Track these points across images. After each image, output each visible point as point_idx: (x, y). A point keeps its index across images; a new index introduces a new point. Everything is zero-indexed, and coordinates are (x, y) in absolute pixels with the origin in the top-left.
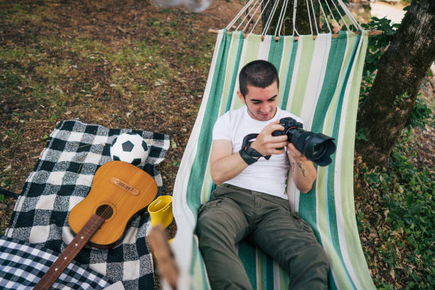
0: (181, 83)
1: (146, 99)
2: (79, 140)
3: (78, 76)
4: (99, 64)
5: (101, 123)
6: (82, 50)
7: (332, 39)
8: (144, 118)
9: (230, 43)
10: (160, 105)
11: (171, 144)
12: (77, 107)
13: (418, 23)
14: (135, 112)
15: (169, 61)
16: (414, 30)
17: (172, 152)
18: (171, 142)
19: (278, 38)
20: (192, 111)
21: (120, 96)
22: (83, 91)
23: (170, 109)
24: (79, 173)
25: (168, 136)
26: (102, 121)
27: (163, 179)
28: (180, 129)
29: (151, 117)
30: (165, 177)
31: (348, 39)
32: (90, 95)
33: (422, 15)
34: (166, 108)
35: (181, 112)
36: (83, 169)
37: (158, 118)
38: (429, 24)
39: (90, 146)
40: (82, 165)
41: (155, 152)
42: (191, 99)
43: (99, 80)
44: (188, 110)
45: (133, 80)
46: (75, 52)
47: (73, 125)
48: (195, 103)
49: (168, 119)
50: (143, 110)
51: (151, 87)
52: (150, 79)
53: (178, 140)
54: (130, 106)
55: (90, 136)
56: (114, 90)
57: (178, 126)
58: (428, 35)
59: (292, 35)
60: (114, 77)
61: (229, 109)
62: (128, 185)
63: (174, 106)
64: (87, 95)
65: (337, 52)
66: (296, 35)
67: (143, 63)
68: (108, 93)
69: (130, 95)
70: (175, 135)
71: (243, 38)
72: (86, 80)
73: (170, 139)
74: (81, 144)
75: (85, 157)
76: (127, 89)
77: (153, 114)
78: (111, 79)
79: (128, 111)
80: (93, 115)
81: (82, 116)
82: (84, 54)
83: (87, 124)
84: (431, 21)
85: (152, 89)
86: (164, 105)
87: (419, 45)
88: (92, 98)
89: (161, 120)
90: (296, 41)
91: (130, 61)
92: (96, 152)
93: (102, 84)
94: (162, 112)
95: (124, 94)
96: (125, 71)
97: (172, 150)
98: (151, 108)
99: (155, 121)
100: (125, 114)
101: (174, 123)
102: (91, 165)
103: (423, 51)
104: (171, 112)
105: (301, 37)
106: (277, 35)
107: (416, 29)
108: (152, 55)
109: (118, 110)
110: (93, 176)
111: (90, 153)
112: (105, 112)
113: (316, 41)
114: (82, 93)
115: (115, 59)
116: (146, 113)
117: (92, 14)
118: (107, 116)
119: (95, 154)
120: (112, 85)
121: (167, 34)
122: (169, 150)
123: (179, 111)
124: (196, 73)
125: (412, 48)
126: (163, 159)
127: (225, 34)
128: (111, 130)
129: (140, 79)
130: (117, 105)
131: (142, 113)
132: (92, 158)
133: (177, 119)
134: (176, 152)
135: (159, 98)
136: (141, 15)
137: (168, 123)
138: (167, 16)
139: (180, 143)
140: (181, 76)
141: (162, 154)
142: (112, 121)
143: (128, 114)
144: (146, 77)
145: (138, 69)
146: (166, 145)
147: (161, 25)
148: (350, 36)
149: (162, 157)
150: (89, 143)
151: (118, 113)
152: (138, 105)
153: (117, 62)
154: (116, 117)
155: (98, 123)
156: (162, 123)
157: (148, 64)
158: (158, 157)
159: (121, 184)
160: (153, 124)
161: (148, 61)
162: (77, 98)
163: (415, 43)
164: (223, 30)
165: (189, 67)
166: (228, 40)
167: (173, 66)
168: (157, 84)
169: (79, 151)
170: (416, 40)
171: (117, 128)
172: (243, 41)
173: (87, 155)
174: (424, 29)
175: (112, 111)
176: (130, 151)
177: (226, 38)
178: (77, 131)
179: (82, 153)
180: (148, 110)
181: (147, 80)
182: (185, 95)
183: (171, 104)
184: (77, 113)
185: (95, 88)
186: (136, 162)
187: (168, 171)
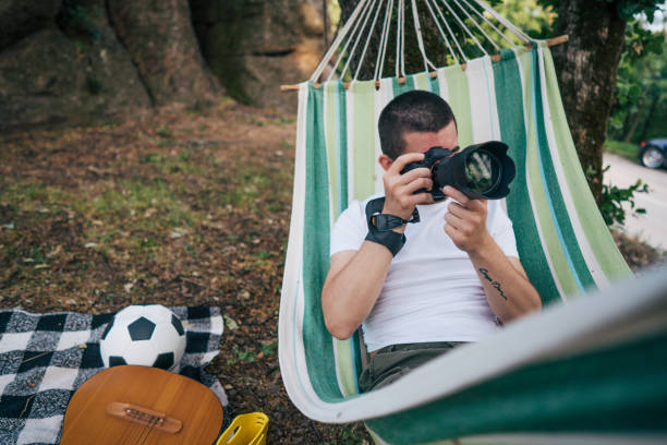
0: (217, 230)
1: (159, 260)
2: (23, 347)
3: (17, 239)
4: (58, 219)
5: (73, 308)
6: (23, 200)
7: (493, 63)
8: (161, 289)
9: (322, 102)
10: (189, 264)
11: (225, 324)
12: (17, 287)
13: (573, 66)
14: (142, 281)
15: (187, 203)
16: (570, 76)
17: (232, 338)
18: (225, 320)
19: (402, 80)
20: (249, 264)
21: (107, 259)
22: (29, 260)
23: (209, 267)
24: (26, 416)
25: (216, 308)
26: (74, 306)
27: (227, 391)
28: (235, 296)
29: (175, 284)
30: (229, 387)
31: (518, 58)
32: (44, 265)
33: (575, 54)
34: (200, 266)
35: (230, 268)
36: (36, 405)
37: (188, 285)
38: (589, 64)
39: (51, 354)
40: (32, 398)
41: (197, 343)
42: (242, 249)
43: (59, 241)
44: (241, 265)
45: (127, 234)
46: (8, 206)
47: (8, 320)
48: (251, 253)
49: (209, 283)
50: (157, 276)
51: (166, 241)
52: (159, 230)
53: (238, 313)
54: (130, 274)
55: (49, 336)
56: (94, 251)
57: (230, 292)
58: (593, 79)
59: (424, 70)
60: (92, 233)
61: (347, 207)
62: (152, 413)
63: (215, 262)
64: (38, 266)
65: (506, 80)
66: (431, 70)
67: (143, 210)
68: (83, 257)
69: (127, 257)
70: (229, 307)
71: (343, 89)
72: (35, 244)
73: (222, 313)
74: (27, 354)
75: (39, 378)
76: (119, 249)
77: (177, 280)
78: (85, 237)
79: (127, 282)
80: (52, 296)
81: (28, 301)
82: (27, 207)
83: (40, 315)
84: (590, 59)
85: (166, 243)
86: (196, 263)
87: (585, 96)
88: (47, 269)
89: (196, 286)
90: (434, 78)
91: (118, 208)
92: (66, 364)
93: (68, 246)
94: (195, 274)
95: (114, 256)
96: (112, 222)
97: (231, 333)
98: (173, 272)
99: (185, 290)
100: (121, 288)
101: (221, 288)
102: (53, 392)
103: (593, 103)
104: (211, 271)
105: (441, 72)
106: (401, 76)
107: (573, 74)
108: (156, 198)
109: (106, 283)
110: (61, 417)
111: (51, 370)
112: (78, 289)
113: (467, 71)
114: (27, 264)
115: (88, 209)
116: (163, 281)
117: (40, 157)
118: (85, 295)
119: (63, 369)
120: (88, 245)
121: (176, 170)
122: (223, 335)
123: (226, 268)
124: (238, 214)
125: (576, 102)
126: (216, 353)
127: (311, 87)
128: (95, 317)
129: (141, 231)
130: (103, 274)
131: (155, 281)
132: (58, 379)
133: (226, 280)
134: (239, 336)
135: (183, 255)
136: (127, 152)
137: (210, 290)
138: (170, 150)
139: (243, 320)
140: (214, 221)
141: (211, 344)
142: (96, 303)
143: (128, 287)
144: (152, 227)
145: (134, 219)
146: (216, 326)
147: (163, 160)
148: (520, 53)
149: (213, 349)
150: (48, 349)
151: (108, 287)
152: (146, 269)
153: (93, 211)
154: (102, 294)
155: (64, 309)
156: (198, 292)
157: (153, 210)
158: (205, 351)
159: (135, 413)
160: (181, 295)
161: (150, 206)
162: (16, 273)
163: (578, 94)
164: (306, 83)
165: (224, 206)
166: (318, 96)
167: (195, 208)
168: (174, 235)
169: (21, 370)
170: (579, 90)
171: (109, 311)
172: (344, 95)
173: (44, 372)
174: (584, 71)
175: (94, 285)
176: (149, 337)
177: (315, 95)
178: (17, 329)
179: (31, 373)
180: (167, 275)
181: (156, 232)
182: (231, 244)
183: (208, 259)
184: (18, 297)
185: (54, 253)
186: (164, 361)
187: (231, 373)
